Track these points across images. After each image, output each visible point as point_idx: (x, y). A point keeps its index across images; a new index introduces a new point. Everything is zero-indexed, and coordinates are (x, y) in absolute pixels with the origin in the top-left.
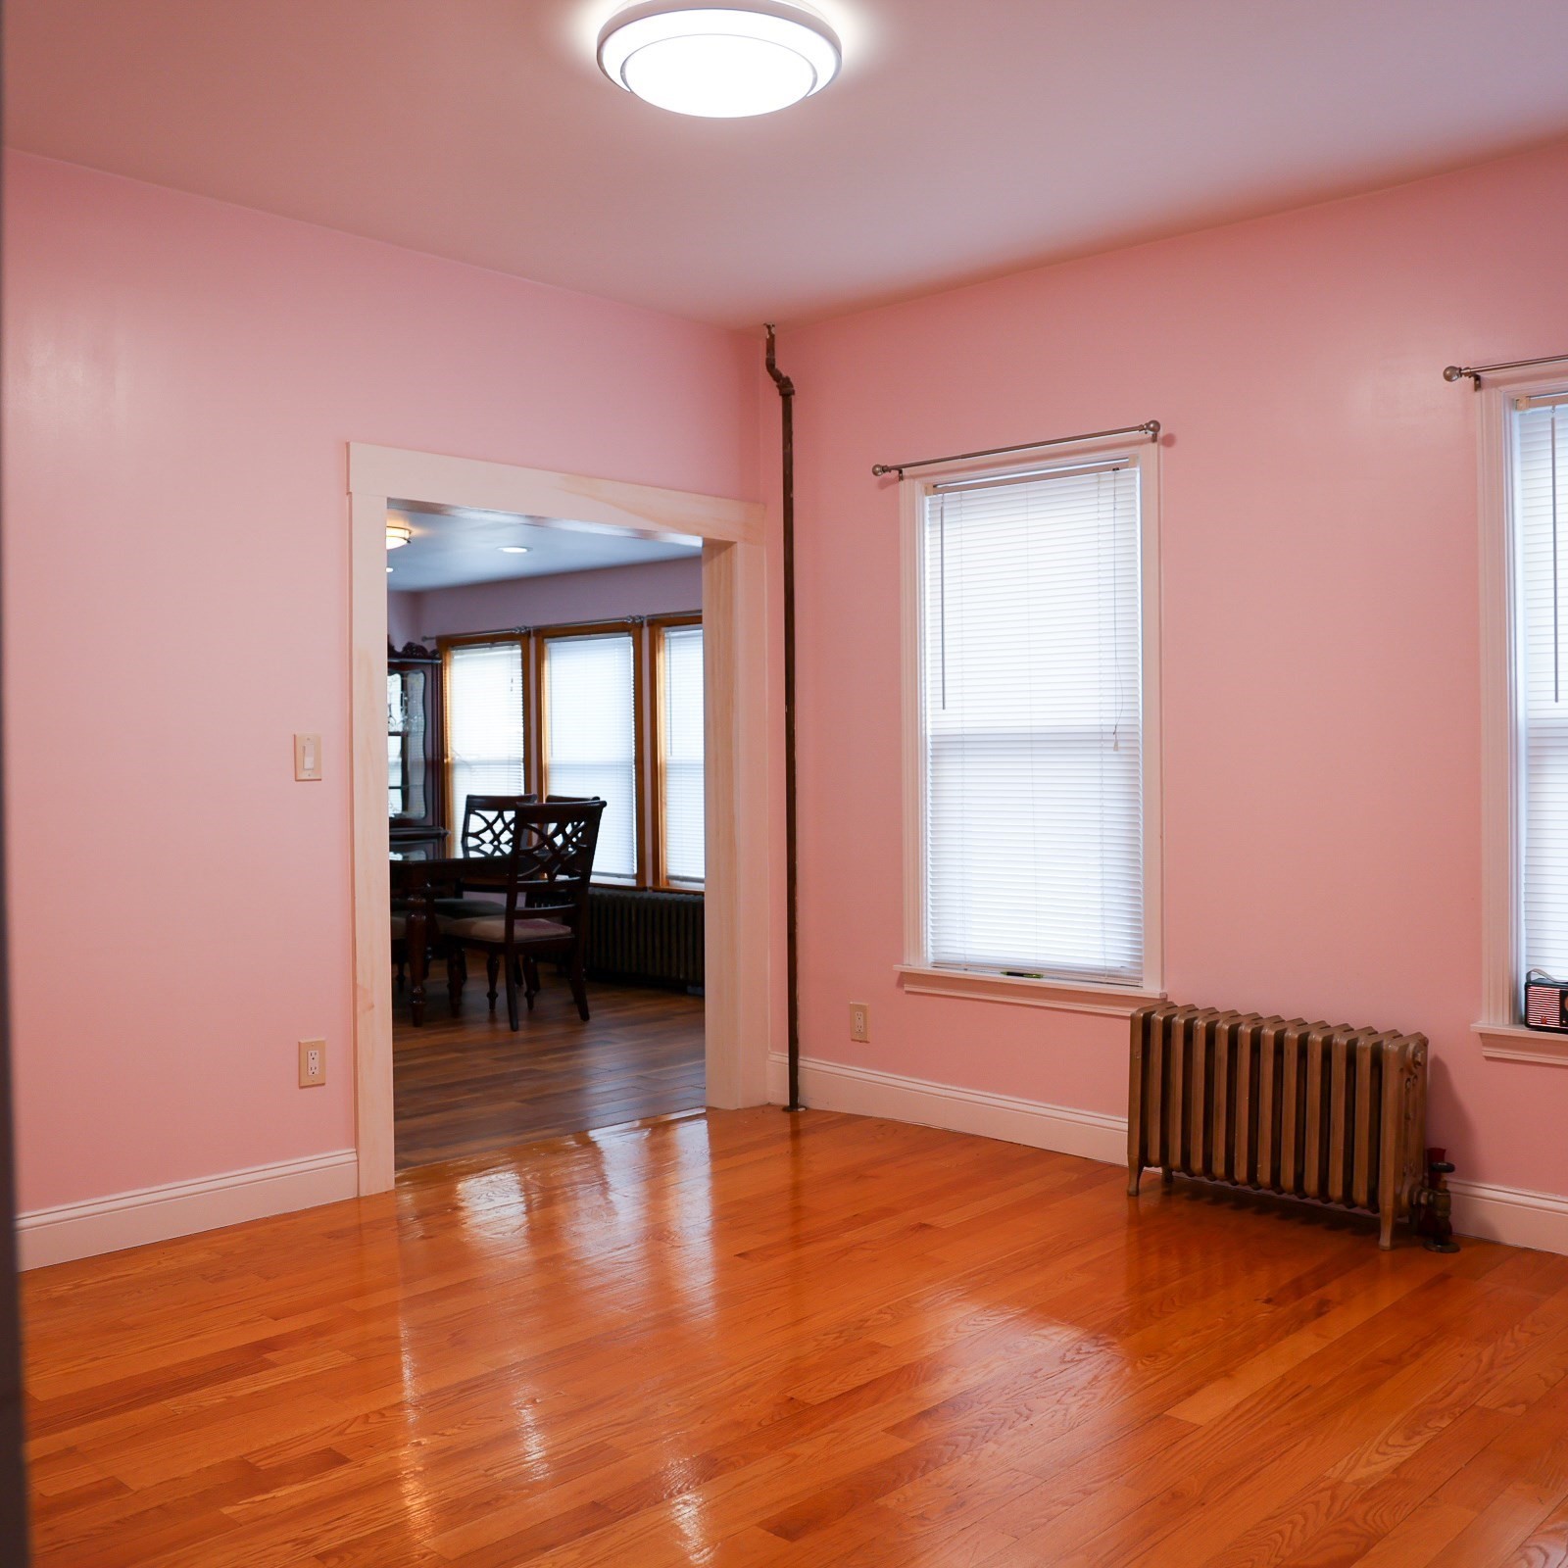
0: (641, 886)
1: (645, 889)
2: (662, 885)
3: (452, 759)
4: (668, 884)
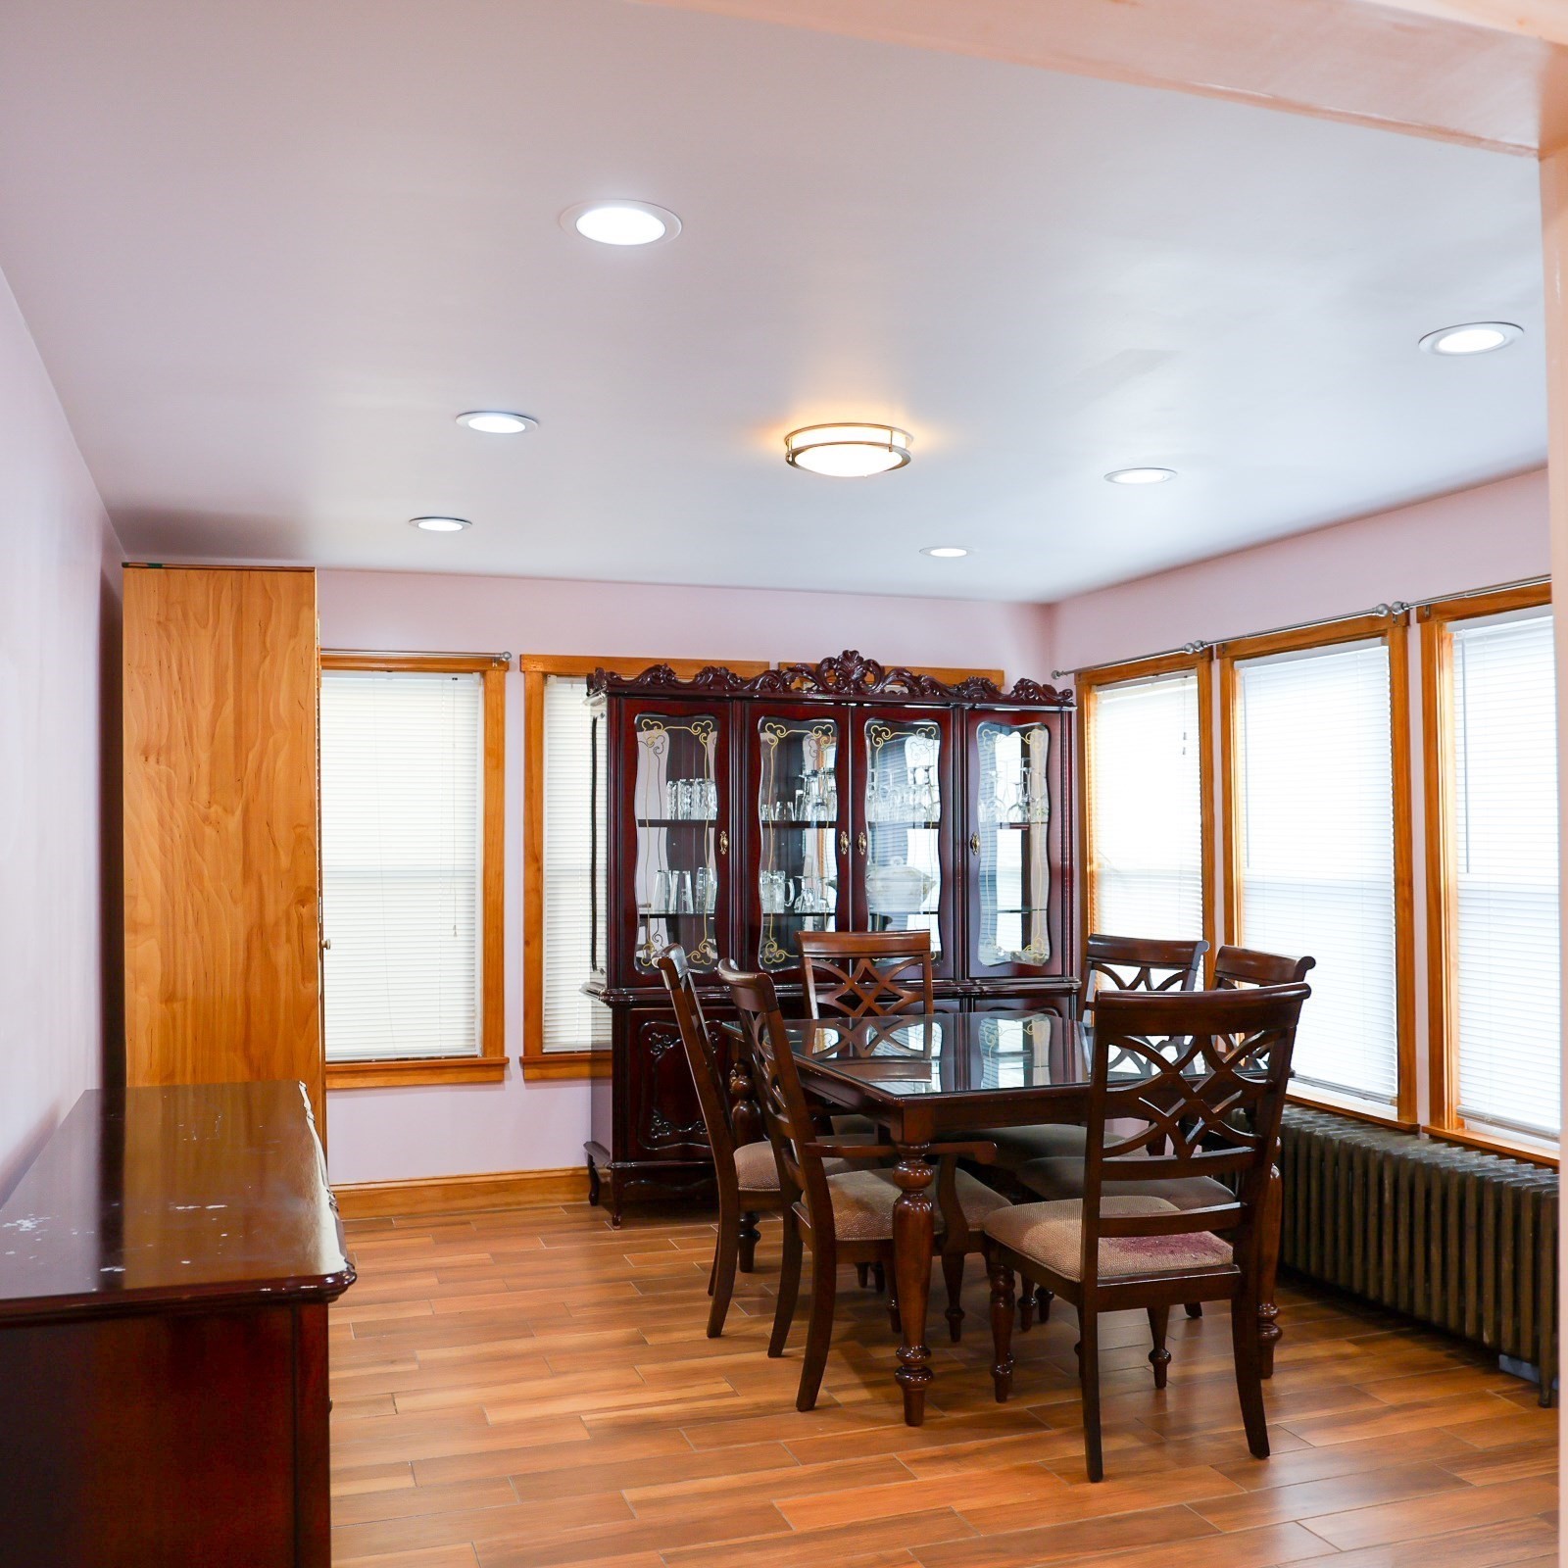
0: (1406, 1121)
1: (1413, 1130)
2: (1450, 1129)
3: (1100, 865)
4: (1462, 1124)
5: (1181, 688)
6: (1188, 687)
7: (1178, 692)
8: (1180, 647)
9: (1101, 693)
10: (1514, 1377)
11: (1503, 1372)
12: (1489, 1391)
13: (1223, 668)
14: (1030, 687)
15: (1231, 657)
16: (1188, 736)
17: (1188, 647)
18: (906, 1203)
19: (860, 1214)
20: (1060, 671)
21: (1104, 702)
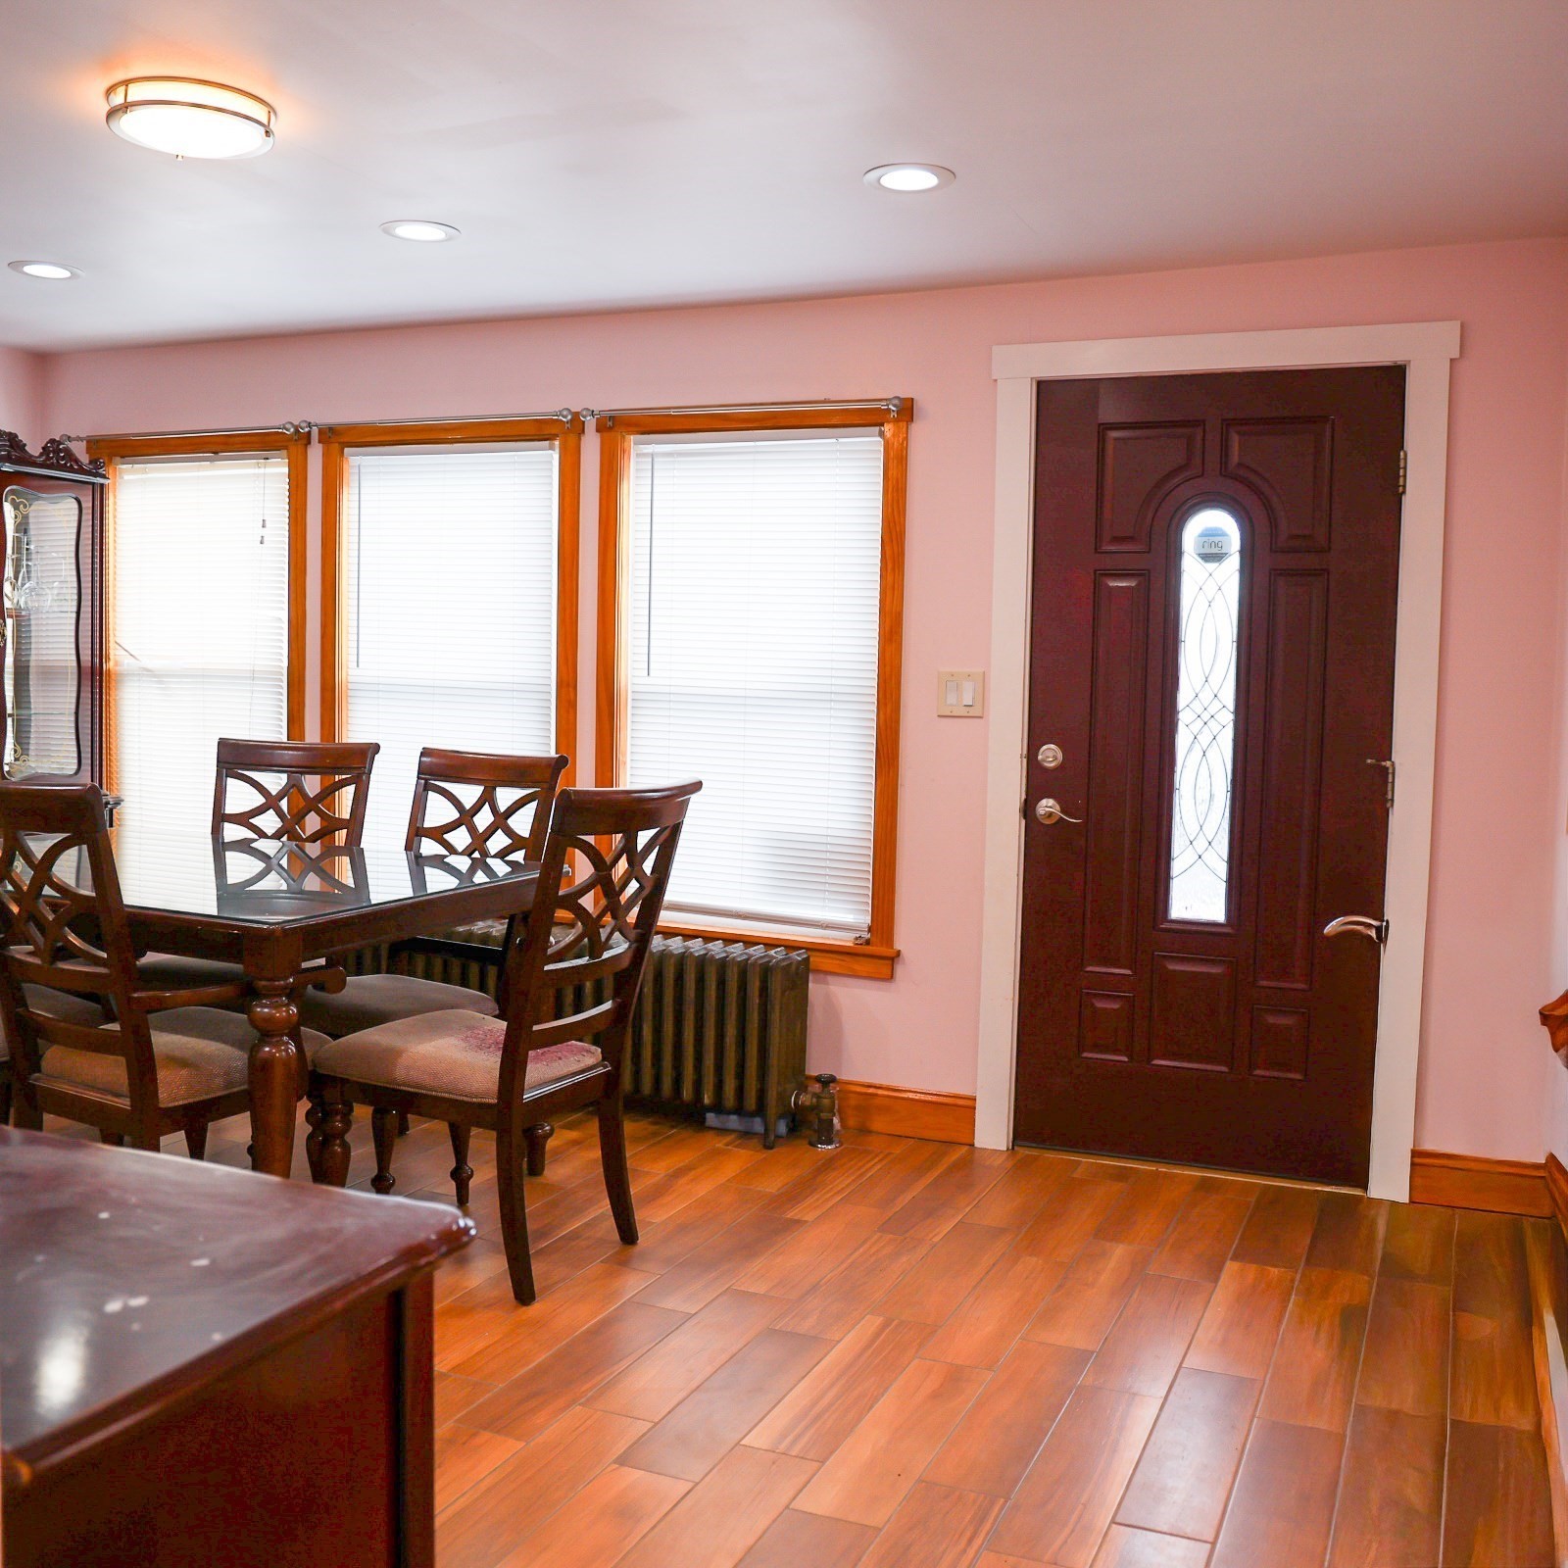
5: (257, 471)
6: (270, 470)
7: (254, 474)
8: (277, 424)
9: (124, 466)
10: (722, 1131)
11: (711, 1128)
12: (720, 1145)
13: (326, 455)
14: (61, 451)
15: (340, 443)
16: (267, 524)
17: (288, 426)
18: (267, 1049)
19: (184, 1072)
20: (72, 436)
21: (126, 477)
